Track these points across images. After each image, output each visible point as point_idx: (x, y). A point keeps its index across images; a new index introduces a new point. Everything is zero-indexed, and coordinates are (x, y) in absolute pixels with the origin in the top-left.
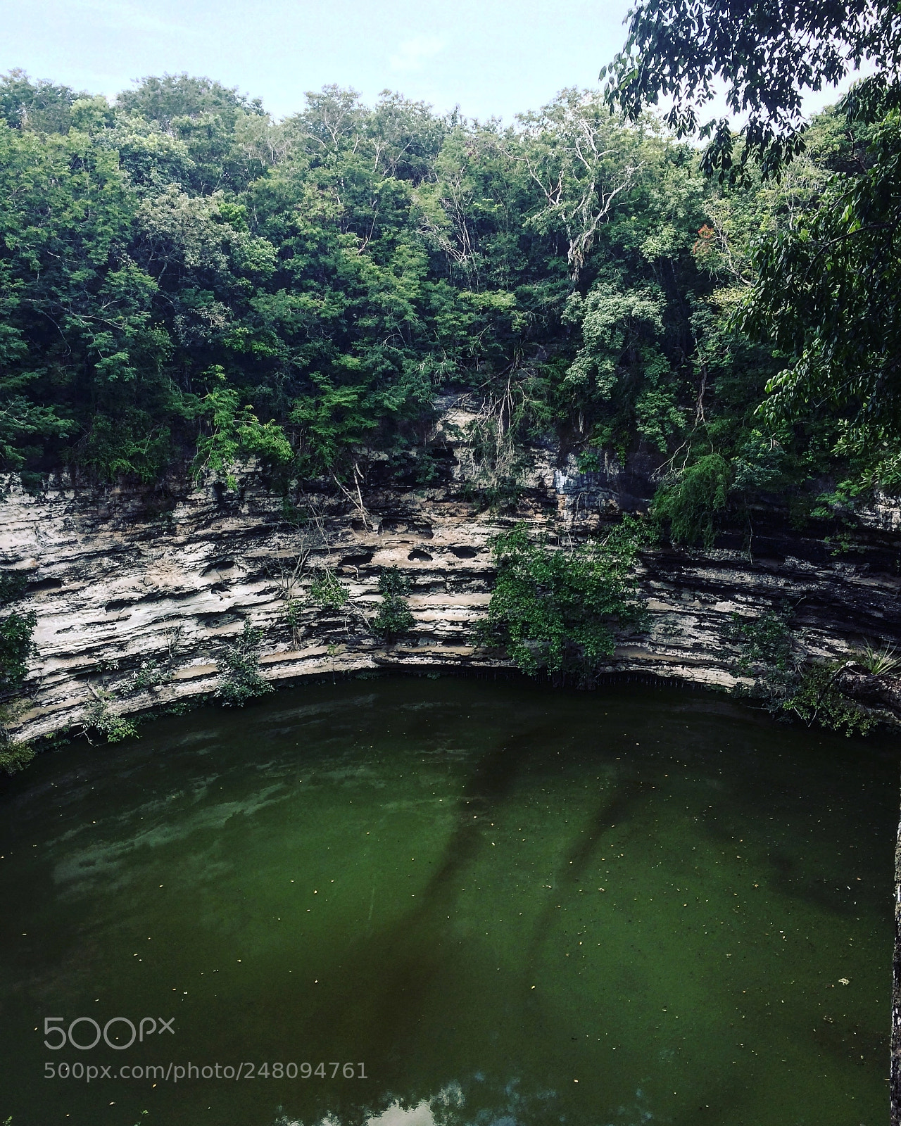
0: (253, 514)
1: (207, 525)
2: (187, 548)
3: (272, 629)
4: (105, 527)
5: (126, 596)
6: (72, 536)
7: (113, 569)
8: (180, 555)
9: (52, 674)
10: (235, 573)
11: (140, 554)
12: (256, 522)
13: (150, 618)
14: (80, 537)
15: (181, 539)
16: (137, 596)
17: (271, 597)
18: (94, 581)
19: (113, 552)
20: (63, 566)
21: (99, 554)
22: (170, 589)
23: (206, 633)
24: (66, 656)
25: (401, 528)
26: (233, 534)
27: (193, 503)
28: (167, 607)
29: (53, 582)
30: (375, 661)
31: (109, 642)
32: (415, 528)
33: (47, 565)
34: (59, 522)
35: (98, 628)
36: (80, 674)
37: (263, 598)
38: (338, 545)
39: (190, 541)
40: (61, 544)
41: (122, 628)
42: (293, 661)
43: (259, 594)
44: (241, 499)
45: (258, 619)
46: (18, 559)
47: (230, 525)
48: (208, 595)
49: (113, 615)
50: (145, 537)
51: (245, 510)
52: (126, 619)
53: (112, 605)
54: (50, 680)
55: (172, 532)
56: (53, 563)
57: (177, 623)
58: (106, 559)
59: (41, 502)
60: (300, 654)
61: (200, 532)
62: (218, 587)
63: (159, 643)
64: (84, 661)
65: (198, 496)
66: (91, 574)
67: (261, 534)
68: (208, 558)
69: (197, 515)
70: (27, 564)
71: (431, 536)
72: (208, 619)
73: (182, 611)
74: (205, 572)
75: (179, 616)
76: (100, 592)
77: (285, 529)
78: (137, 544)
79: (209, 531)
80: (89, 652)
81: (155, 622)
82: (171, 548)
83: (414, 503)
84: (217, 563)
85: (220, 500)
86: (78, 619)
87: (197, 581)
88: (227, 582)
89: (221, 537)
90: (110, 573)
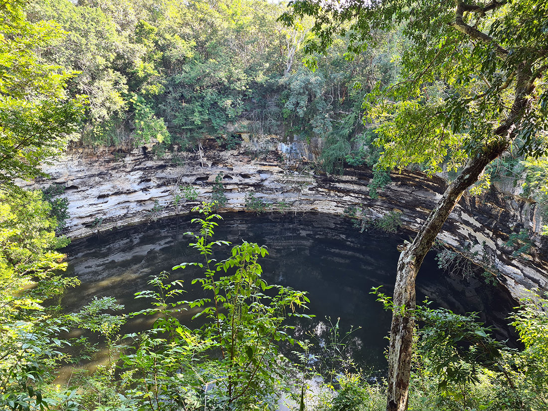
0: (159, 159)
1: (140, 164)
2: (131, 173)
3: (168, 207)
5: (106, 193)
6: (82, 168)
8: (128, 176)
9: (76, 225)
10: (152, 184)
11: (111, 176)
12: (162, 163)
13: (118, 202)
14: (86, 168)
15: (129, 170)
16: (111, 193)
17: (167, 194)
18: (92, 187)
19: (100, 175)
20: (79, 181)
21: (93, 176)
22: (125, 191)
23: (140, 209)
24: (81, 218)
25: (220, 166)
26: (151, 168)
27: (133, 155)
28: (123, 198)
29: (73, 187)
32: (226, 166)
33: (72, 180)
35: (94, 206)
36: (87, 225)
38: (194, 173)
39: (133, 170)
40: (77, 171)
41: (104, 207)
43: (163, 192)
44: (154, 153)
45: (162, 203)
46: (58, 177)
47: (149, 164)
48: (141, 193)
49: (101, 200)
50: (114, 169)
51: (155, 158)
52: (106, 202)
53: (100, 197)
54: (74, 228)
55: (124, 166)
56: (74, 179)
58: (97, 178)
59: (68, 154)
61: (136, 167)
62: (145, 190)
63: (123, 212)
64: (89, 220)
65: (135, 151)
66: (91, 184)
67: (162, 168)
68: (141, 178)
69: (135, 160)
70: (63, 180)
71: (232, 169)
72: (140, 202)
73: (130, 199)
74: (140, 183)
75: (128, 202)
77: (172, 166)
78: (110, 171)
79: (140, 166)
80: (91, 216)
82: (124, 173)
83: (225, 156)
84: (144, 180)
85: (145, 154)
86: (85, 202)
87: (137, 188)
88: (149, 187)
89: (145, 169)
90: (99, 183)
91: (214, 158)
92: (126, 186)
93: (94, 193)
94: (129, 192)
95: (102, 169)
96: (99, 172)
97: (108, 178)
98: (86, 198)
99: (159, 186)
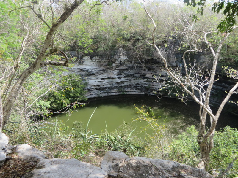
0: (126, 66)
1: (118, 67)
2: (115, 71)
3: (128, 86)
4: (102, 66)
5: (104, 77)
6: (97, 67)
7: (103, 73)
8: (113, 72)
9: (93, 88)
10: (122, 76)
11: (107, 71)
12: (127, 67)
13: (108, 82)
14: (98, 67)
15: (114, 69)
16: (106, 78)
17: (128, 80)
18: (100, 75)
19: (103, 70)
20: (95, 72)
21: (101, 70)
22: (111, 77)
23: (117, 85)
24: (95, 86)
25: (152, 71)
26: (122, 69)
27: (116, 63)
28: (111, 80)
29: (93, 74)
30: (145, 93)
31: (101, 84)
32: (154, 71)
33: (93, 71)
34: (95, 65)
35: (100, 82)
36: (97, 89)
37: (127, 80)
38: (140, 73)
39: (115, 70)
40: (95, 68)
41: (103, 83)
42: (131, 92)
43: (126, 80)
44: (124, 63)
45: (126, 84)
46: (88, 70)
47: (122, 68)
48: (118, 79)
49: (102, 80)
50: (108, 68)
51: (125, 65)
52: (104, 81)
53: (102, 79)
54: (92, 89)
55: (112, 68)
56: (94, 71)
57: (112, 83)
58: (102, 71)
59: (93, 61)
60: (132, 91)
61: (117, 68)
62: (119, 78)
63: (109, 86)
64: (97, 87)
65: (117, 62)
66: (99, 73)
67: (127, 69)
68: (118, 73)
69: (117, 65)
70: (90, 71)
71: (156, 73)
72: (117, 83)
73: (113, 81)
74: (117, 75)
75: (113, 82)
76: (101, 77)
77: (131, 69)
78: (107, 69)
79: (118, 68)
80: (98, 86)
81: (109, 82)
82: (112, 71)
83: (154, 67)
84: (119, 74)
85: (120, 63)
86: (97, 80)
87: (116, 76)
88: (121, 77)
89: (120, 69)
90: (102, 73)
91: (149, 67)
92: (112, 76)
94: (113, 78)
95: (104, 68)
98: (97, 78)
99: (125, 77)
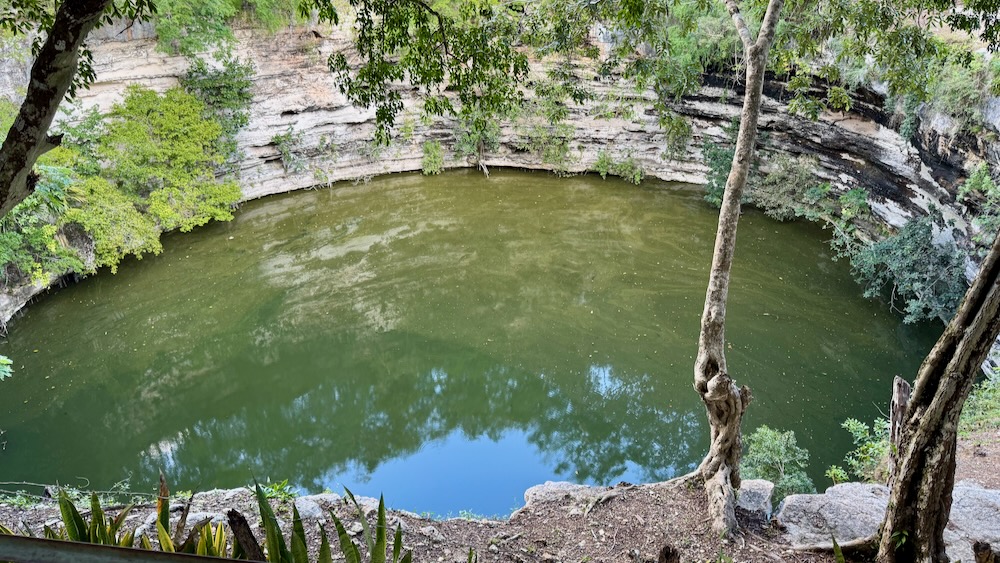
4: (275, 57)
5: (293, 108)
7: (284, 88)
9: (249, 159)
11: (301, 78)
13: (313, 124)
16: (301, 108)
19: (282, 76)
22: (324, 104)
23: (351, 137)
24: (257, 147)
27: (336, 42)
28: (324, 116)
31: (285, 139)
35: (275, 129)
36: (268, 160)
48: (351, 110)
49: (287, 120)
50: (304, 66)
52: (296, 123)
53: (285, 113)
54: (248, 163)
57: (330, 129)
58: (278, 81)
64: (270, 151)
65: (339, 36)
66: (269, 91)
72: (352, 127)
73: (334, 120)
75: (332, 124)
76: (276, 104)
78: (299, 70)
80: (272, 145)
81: (317, 126)
82: (322, 74)
86: (262, 122)
87: (344, 100)
90: (282, 91)
92: (326, 98)
93: (274, 107)
94: (331, 109)
95: (286, 67)
96: (280, 72)
97: (296, 82)
98: (263, 114)
